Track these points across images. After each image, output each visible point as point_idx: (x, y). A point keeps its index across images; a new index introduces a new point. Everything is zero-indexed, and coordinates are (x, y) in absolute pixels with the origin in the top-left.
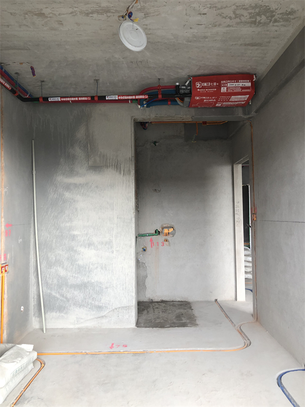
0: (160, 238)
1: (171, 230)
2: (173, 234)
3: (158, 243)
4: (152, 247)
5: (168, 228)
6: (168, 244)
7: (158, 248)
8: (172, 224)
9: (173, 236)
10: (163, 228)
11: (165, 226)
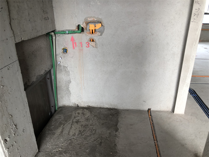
0: (85, 37)
1: (98, 26)
2: (102, 32)
3: (81, 43)
4: (74, 48)
5: (94, 22)
6: (94, 45)
7: (82, 50)
8: (100, 17)
9: (101, 35)
10: (87, 23)
11: (90, 20)
